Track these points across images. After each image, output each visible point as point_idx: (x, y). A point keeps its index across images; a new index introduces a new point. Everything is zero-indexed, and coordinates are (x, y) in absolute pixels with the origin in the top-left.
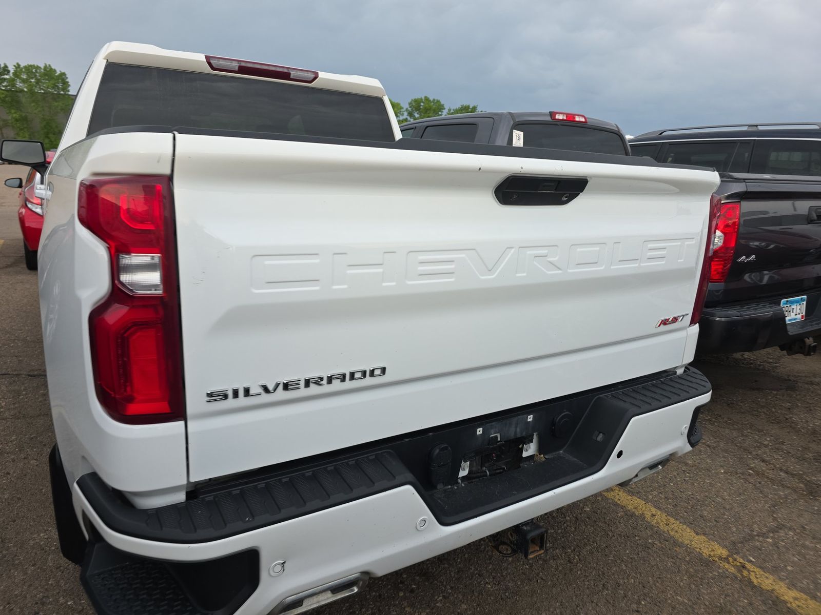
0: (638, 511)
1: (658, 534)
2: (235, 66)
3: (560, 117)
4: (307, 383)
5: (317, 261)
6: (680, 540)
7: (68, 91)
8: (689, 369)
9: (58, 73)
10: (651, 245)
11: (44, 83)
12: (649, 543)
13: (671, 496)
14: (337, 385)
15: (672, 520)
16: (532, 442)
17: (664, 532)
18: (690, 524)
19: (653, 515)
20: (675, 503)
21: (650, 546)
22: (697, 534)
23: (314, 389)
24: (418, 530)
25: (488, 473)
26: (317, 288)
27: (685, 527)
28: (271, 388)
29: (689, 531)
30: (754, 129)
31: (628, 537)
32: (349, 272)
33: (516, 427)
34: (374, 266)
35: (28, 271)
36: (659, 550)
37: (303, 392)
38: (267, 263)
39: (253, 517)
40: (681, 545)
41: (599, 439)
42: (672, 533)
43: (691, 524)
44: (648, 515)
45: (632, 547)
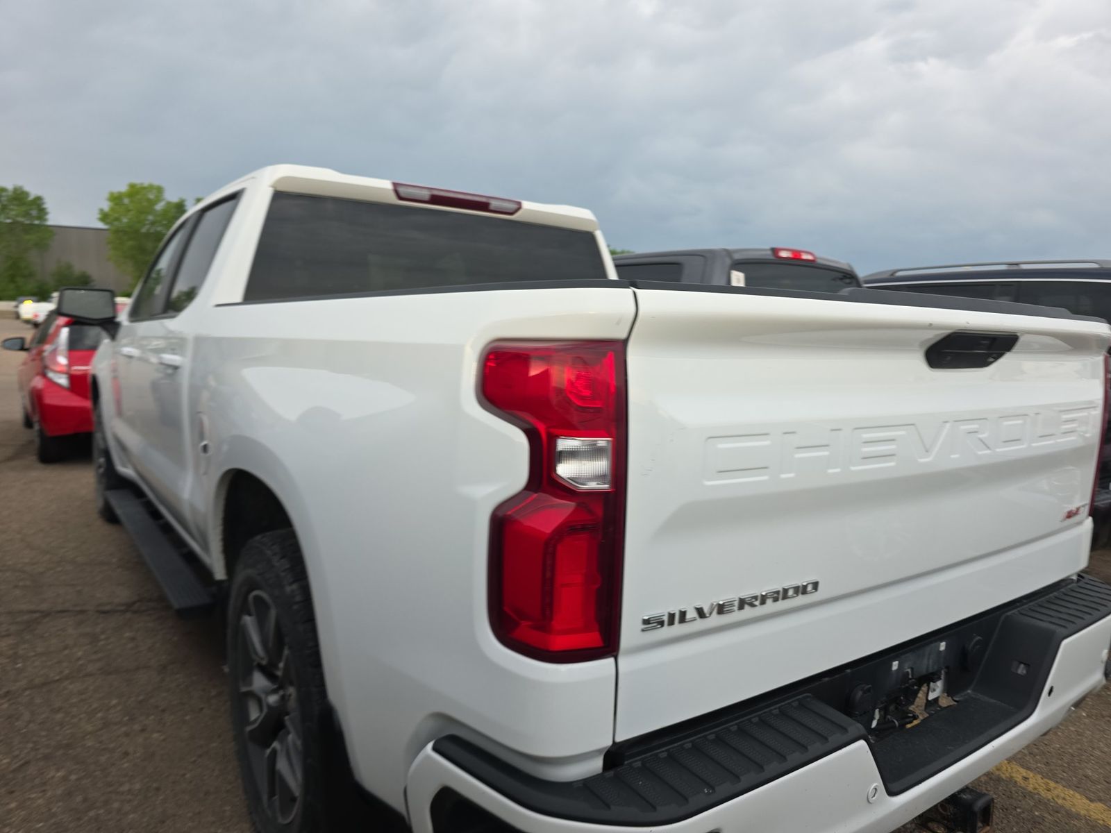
0: (1003, 774)
1: (1041, 803)
2: (426, 194)
3: (784, 254)
4: (742, 603)
5: (767, 443)
6: (1073, 810)
7: (46, 220)
8: (1083, 577)
9: (31, 197)
10: (1065, 417)
11: (12, 210)
12: (1037, 816)
13: (1036, 751)
14: (770, 606)
15: (1052, 784)
16: (939, 678)
17: (1049, 800)
18: (1076, 787)
19: (1025, 779)
20: (1045, 760)
21: (1041, 821)
22: (1091, 801)
23: (748, 612)
24: (868, 801)
25: (897, 723)
26: (765, 478)
27: (1072, 792)
28: (706, 610)
29: (1079, 797)
30: (1015, 268)
31: (1006, 809)
32: (797, 456)
33: (929, 659)
34: (823, 448)
35: (42, 466)
36: (1054, 826)
37: (737, 616)
38: (721, 446)
39: (713, 789)
40: (1078, 817)
41: (1020, 671)
42: (1060, 802)
43: (1078, 787)
44: (1019, 779)
45: (1017, 823)
